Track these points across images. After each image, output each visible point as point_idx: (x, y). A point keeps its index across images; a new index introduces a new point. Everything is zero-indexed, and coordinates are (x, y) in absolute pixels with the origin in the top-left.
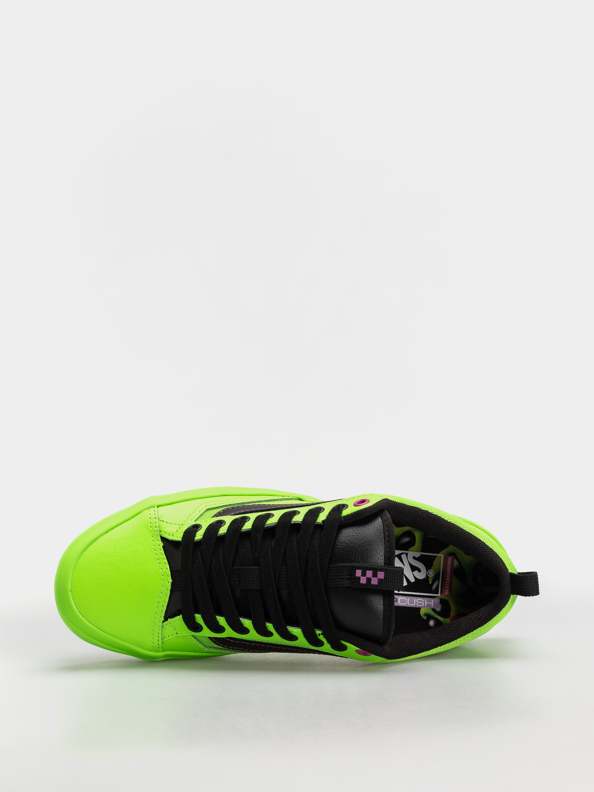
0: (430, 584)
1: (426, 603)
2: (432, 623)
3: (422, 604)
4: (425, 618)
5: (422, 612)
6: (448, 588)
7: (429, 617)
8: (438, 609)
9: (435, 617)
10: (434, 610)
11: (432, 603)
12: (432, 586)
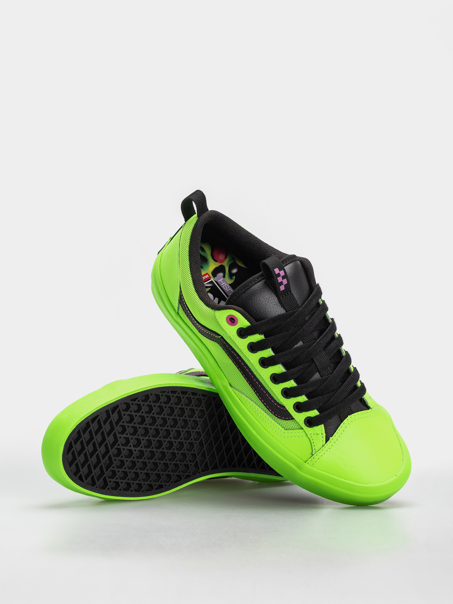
0: (210, 289)
1: (223, 284)
2: (235, 271)
3: (226, 285)
4: (234, 277)
5: (232, 281)
6: (204, 277)
7: (231, 275)
8: (221, 274)
9: (229, 272)
10: (224, 277)
11: (221, 280)
12: (211, 286)
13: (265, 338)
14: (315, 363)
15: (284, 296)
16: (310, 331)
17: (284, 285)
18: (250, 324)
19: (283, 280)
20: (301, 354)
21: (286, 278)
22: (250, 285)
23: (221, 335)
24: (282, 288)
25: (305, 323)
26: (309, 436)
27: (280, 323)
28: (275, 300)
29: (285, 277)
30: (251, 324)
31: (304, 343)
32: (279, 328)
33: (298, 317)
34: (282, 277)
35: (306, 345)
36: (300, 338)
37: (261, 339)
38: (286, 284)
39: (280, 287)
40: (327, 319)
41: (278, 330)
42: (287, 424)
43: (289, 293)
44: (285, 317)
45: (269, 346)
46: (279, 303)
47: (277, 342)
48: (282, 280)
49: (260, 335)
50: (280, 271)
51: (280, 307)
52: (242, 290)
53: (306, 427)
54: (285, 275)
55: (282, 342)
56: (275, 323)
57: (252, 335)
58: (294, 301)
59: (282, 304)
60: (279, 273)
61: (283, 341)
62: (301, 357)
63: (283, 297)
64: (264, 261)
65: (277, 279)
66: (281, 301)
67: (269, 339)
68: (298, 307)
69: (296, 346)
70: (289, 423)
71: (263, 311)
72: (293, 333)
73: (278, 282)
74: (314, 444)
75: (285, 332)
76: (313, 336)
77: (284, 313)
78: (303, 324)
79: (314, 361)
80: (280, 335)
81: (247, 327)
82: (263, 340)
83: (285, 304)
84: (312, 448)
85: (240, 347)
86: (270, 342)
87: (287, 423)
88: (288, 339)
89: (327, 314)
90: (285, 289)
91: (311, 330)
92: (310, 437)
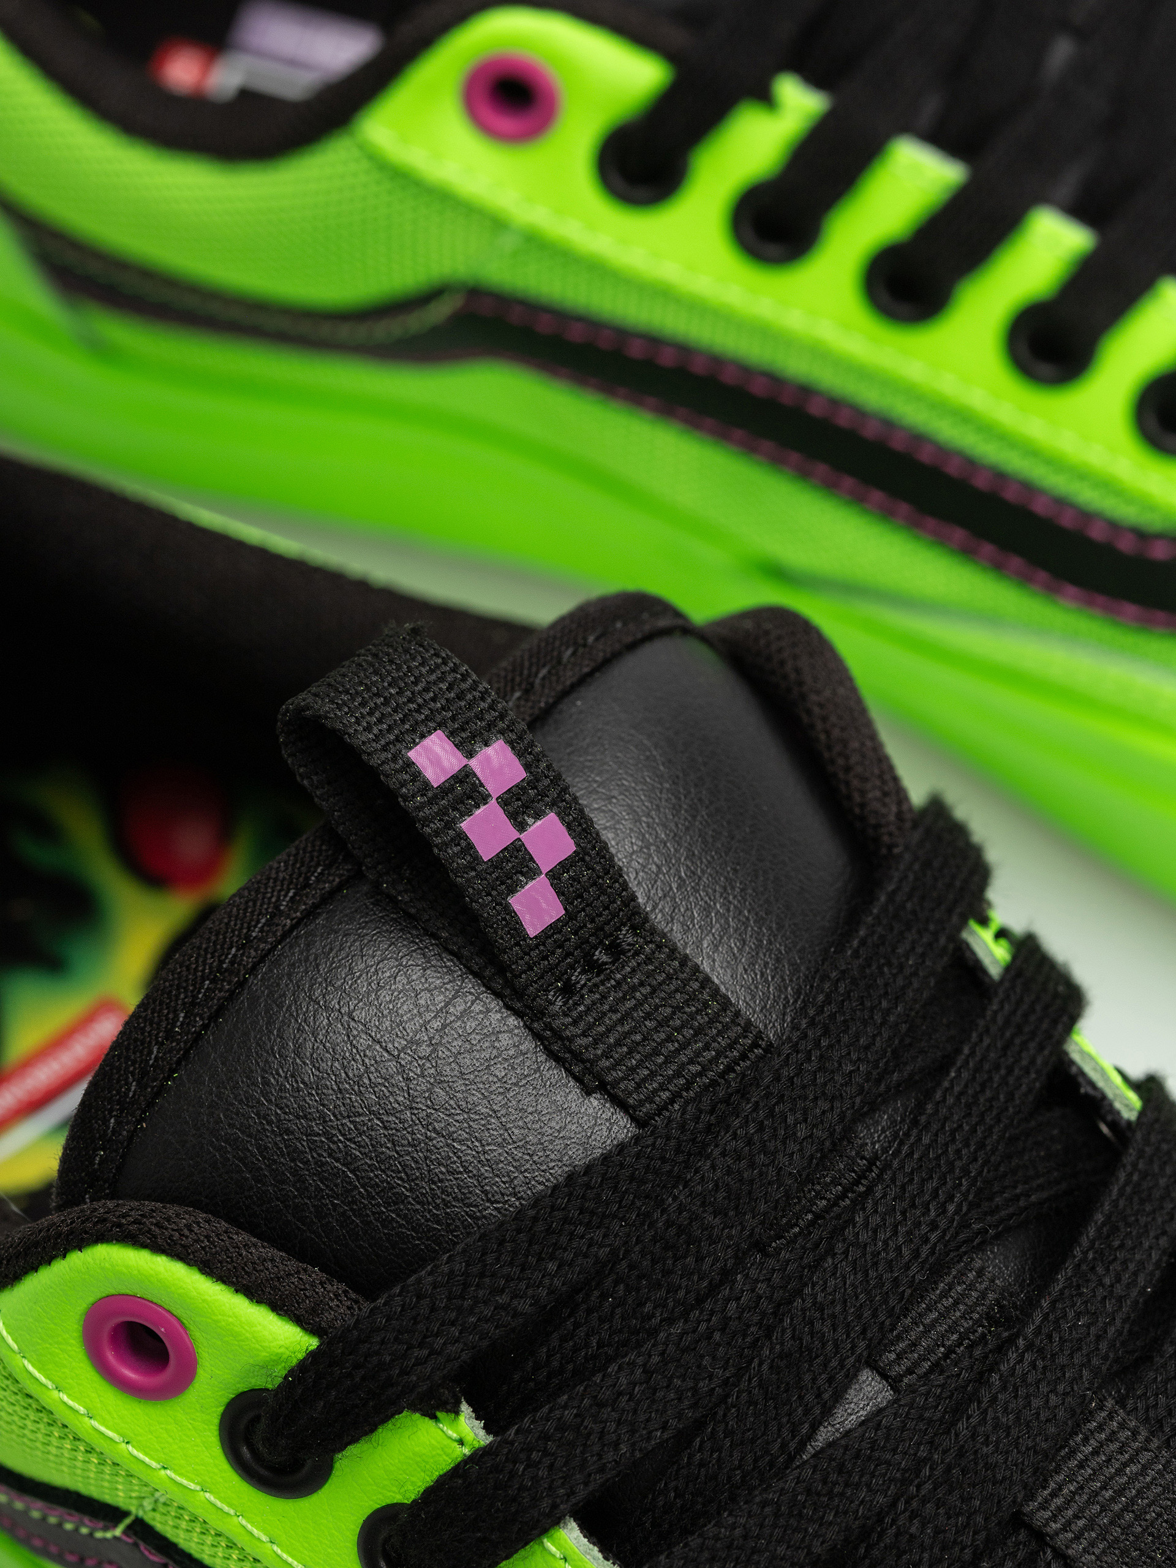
13: (491, 1438)
14: (1054, 1550)
15: (578, 977)
16: (932, 1253)
17: (554, 876)
18: (313, 1343)
19: (521, 827)
20: (894, 1504)
21: (553, 805)
22: (232, 963)
24: (537, 907)
25: (857, 1182)
27: (603, 1252)
28: (505, 1040)
29: (543, 794)
30: (320, 1337)
31: (894, 1383)
32: (604, 1296)
33: (763, 1143)
34: (505, 801)
35: (920, 1401)
36: (836, 1345)
38: (565, 866)
39: (508, 910)
40: (1087, 1095)
41: (602, 1320)
43: (626, 936)
44: (632, 1178)
45: (545, 1504)
46: (551, 1055)
47: (616, 1445)
48: (513, 834)
49: (434, 1417)
50: (470, 755)
51: (570, 1094)
52: (169, 1035)
54: (532, 782)
55: (664, 1427)
56: (552, 1266)
57: (355, 1440)
58: (692, 998)
59: (577, 1057)
60: (464, 776)
61: (679, 1416)
62: (897, 1535)
63: (568, 990)
64: (303, 698)
65: (461, 836)
66: (557, 1035)
67: (529, 1431)
68: (755, 1045)
69: (824, 1435)
71: (410, 1179)
72: (764, 1314)
73: (477, 858)
75: (670, 1321)
76: (971, 1287)
77: (621, 1147)
78: (843, 1196)
79: (1040, 1537)
80: (632, 1364)
81: (286, 1377)
82: (478, 1456)
83: (606, 1055)
86: (547, 1461)
88: (726, 1382)
89: (1082, 1052)
90: (570, 916)
91: (933, 1237)
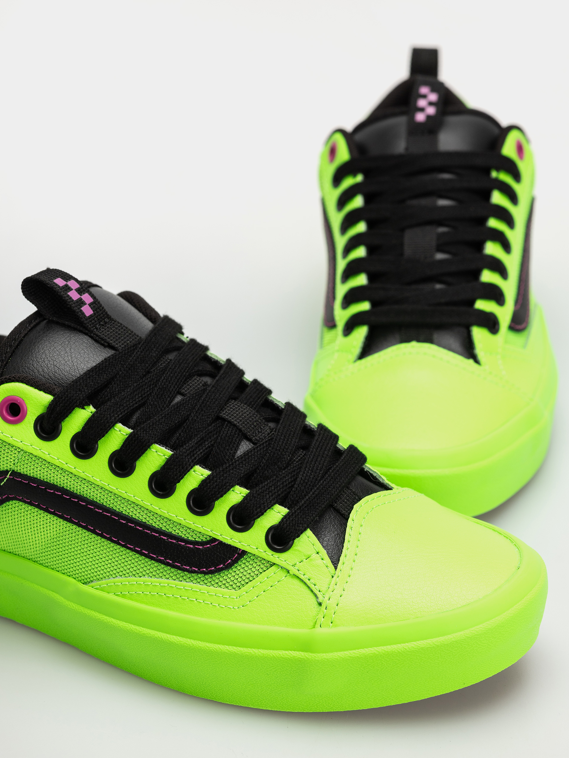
13: (97, 410)
15: (98, 326)
21: (86, 292)
23: (7, 472)
24: (87, 311)
26: (293, 571)
28: (85, 339)
29: (84, 290)
30: (55, 395)
36: (171, 387)
37: (90, 415)
38: (92, 304)
39: (81, 310)
42: (236, 577)
43: (107, 320)
44: (119, 358)
46: (96, 341)
48: (80, 296)
49: (84, 409)
51: (102, 348)
53: (277, 555)
54: (81, 287)
58: (125, 330)
59: (102, 339)
60: (66, 285)
65: (68, 296)
66: (97, 335)
70: (238, 572)
73: (73, 300)
74: (311, 580)
79: (224, 419)
82: (96, 414)
83: (108, 339)
84: (312, 591)
85: (57, 463)
87: (233, 574)
90: (94, 314)
91: (187, 369)
92: (297, 573)
